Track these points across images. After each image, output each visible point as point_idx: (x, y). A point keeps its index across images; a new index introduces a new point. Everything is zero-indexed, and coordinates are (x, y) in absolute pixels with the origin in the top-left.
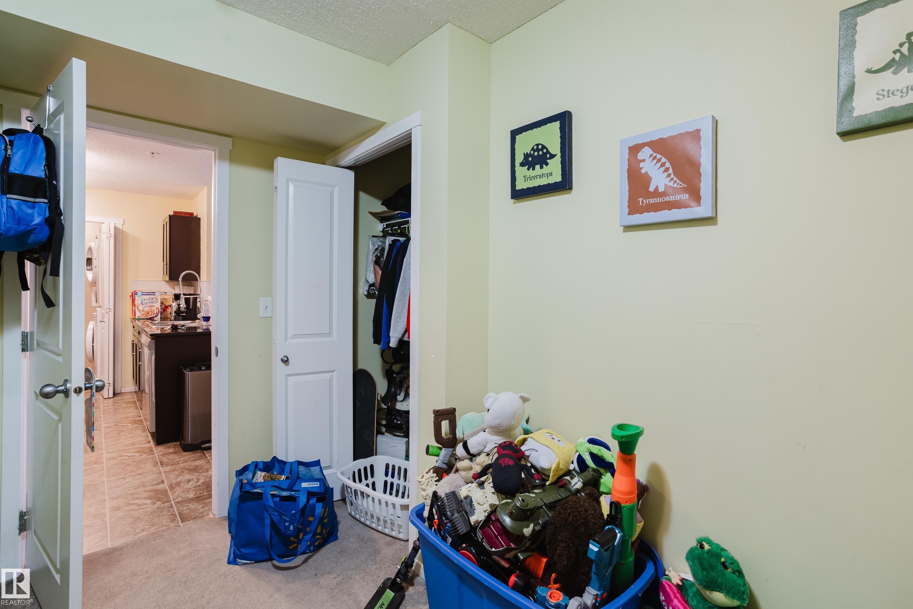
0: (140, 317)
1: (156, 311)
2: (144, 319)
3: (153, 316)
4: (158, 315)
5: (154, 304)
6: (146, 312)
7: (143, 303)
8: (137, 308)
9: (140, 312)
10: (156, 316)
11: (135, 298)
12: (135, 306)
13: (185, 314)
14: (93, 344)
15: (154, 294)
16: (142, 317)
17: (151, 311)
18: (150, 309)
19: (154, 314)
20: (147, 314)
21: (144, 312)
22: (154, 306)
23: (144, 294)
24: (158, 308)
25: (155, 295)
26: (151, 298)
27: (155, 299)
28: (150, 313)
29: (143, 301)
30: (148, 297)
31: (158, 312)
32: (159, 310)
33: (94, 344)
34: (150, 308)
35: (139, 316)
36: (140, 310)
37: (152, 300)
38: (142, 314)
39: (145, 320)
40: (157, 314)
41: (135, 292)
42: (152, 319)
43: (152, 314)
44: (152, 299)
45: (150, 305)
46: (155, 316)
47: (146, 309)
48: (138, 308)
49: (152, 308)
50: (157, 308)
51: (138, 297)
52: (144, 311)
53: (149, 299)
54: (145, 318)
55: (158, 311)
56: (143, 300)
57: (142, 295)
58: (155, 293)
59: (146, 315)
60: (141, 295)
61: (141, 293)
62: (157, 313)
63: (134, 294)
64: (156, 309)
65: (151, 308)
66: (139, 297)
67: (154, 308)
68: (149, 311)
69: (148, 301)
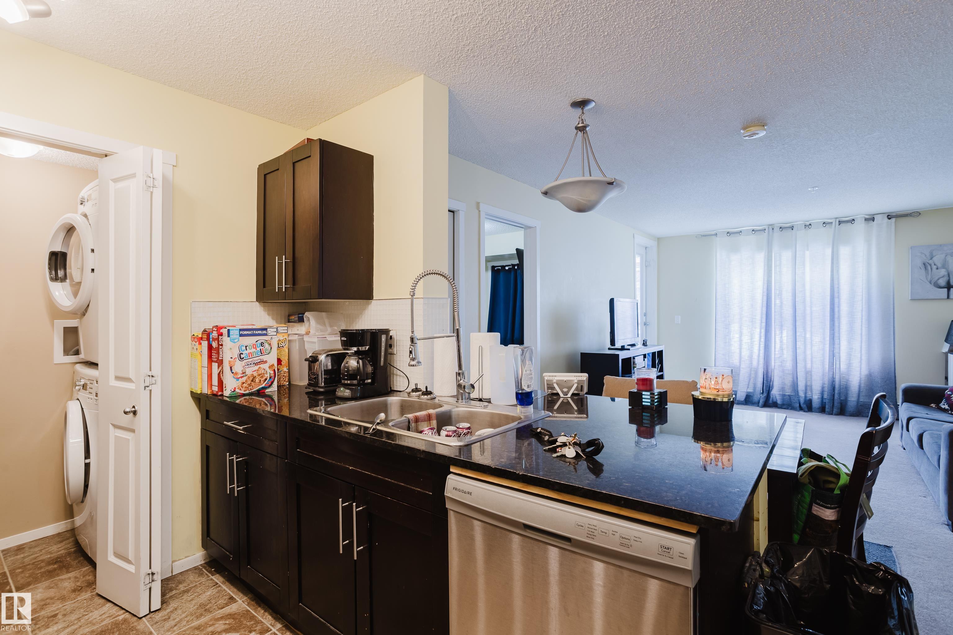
0: (237, 390)
1: (270, 374)
2: (244, 395)
3: (263, 385)
4: (272, 382)
5: (264, 358)
6: (249, 377)
7: (242, 356)
8: (231, 368)
9: (238, 379)
10: (270, 386)
11: (219, 345)
12: (220, 363)
13: (369, 381)
14: (87, 461)
15: (265, 332)
16: (241, 389)
17: (259, 375)
18: (258, 370)
19: (266, 379)
20: (252, 381)
21: (244, 379)
22: (266, 362)
23: (244, 332)
24: (273, 365)
25: (266, 335)
26: (260, 342)
27: (267, 345)
28: (257, 380)
29: (244, 350)
30: (253, 340)
31: (273, 375)
32: (274, 370)
33: (92, 460)
34: (256, 368)
35: (235, 388)
36: (236, 374)
37: (261, 348)
38: (240, 384)
39: (247, 397)
40: (272, 380)
41: (218, 328)
42: (260, 393)
43: (262, 382)
44: (262, 344)
45: (257, 360)
46: (266, 386)
47: (250, 371)
48: (231, 370)
49: (262, 366)
50: (271, 366)
51: (233, 341)
52: (246, 375)
53: (255, 347)
54: (247, 392)
55: (272, 372)
56: (244, 348)
57: (241, 335)
58: (266, 329)
59: (250, 385)
60: (238, 336)
61: (237, 332)
62: (270, 378)
63: (215, 334)
64: (269, 367)
65: (260, 368)
66: (236, 341)
67: (266, 366)
68: (255, 374)
69: (253, 350)
